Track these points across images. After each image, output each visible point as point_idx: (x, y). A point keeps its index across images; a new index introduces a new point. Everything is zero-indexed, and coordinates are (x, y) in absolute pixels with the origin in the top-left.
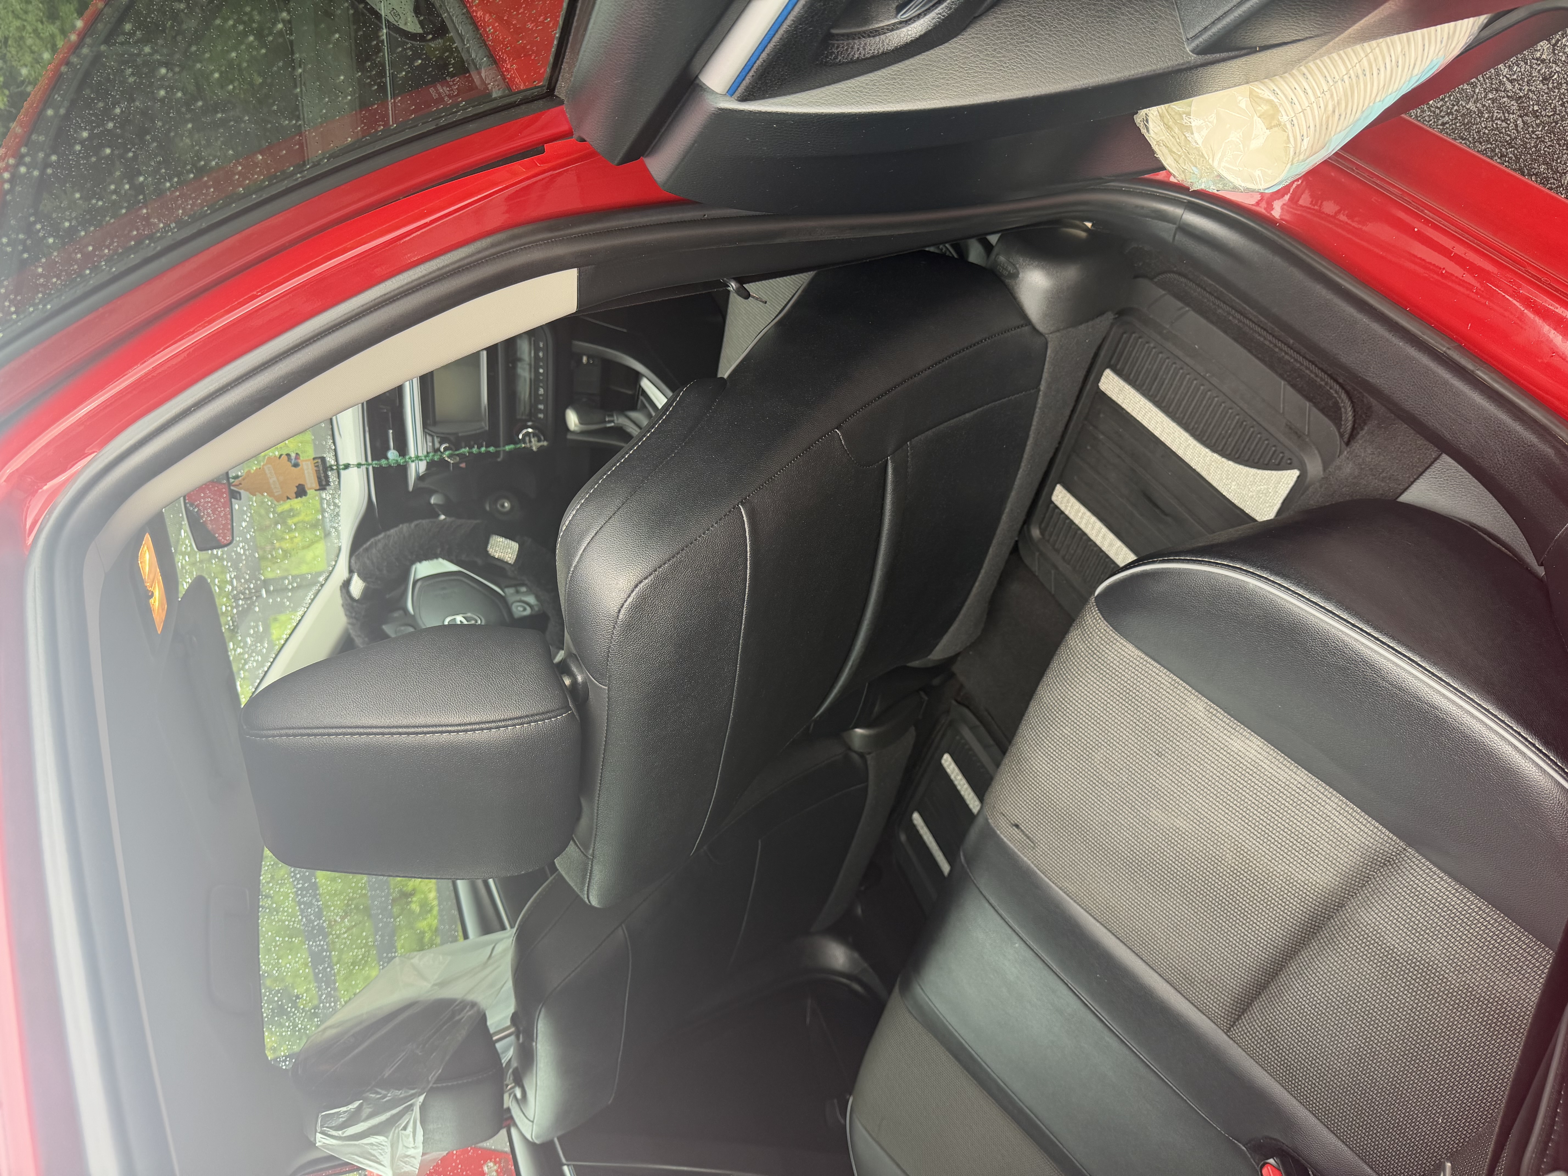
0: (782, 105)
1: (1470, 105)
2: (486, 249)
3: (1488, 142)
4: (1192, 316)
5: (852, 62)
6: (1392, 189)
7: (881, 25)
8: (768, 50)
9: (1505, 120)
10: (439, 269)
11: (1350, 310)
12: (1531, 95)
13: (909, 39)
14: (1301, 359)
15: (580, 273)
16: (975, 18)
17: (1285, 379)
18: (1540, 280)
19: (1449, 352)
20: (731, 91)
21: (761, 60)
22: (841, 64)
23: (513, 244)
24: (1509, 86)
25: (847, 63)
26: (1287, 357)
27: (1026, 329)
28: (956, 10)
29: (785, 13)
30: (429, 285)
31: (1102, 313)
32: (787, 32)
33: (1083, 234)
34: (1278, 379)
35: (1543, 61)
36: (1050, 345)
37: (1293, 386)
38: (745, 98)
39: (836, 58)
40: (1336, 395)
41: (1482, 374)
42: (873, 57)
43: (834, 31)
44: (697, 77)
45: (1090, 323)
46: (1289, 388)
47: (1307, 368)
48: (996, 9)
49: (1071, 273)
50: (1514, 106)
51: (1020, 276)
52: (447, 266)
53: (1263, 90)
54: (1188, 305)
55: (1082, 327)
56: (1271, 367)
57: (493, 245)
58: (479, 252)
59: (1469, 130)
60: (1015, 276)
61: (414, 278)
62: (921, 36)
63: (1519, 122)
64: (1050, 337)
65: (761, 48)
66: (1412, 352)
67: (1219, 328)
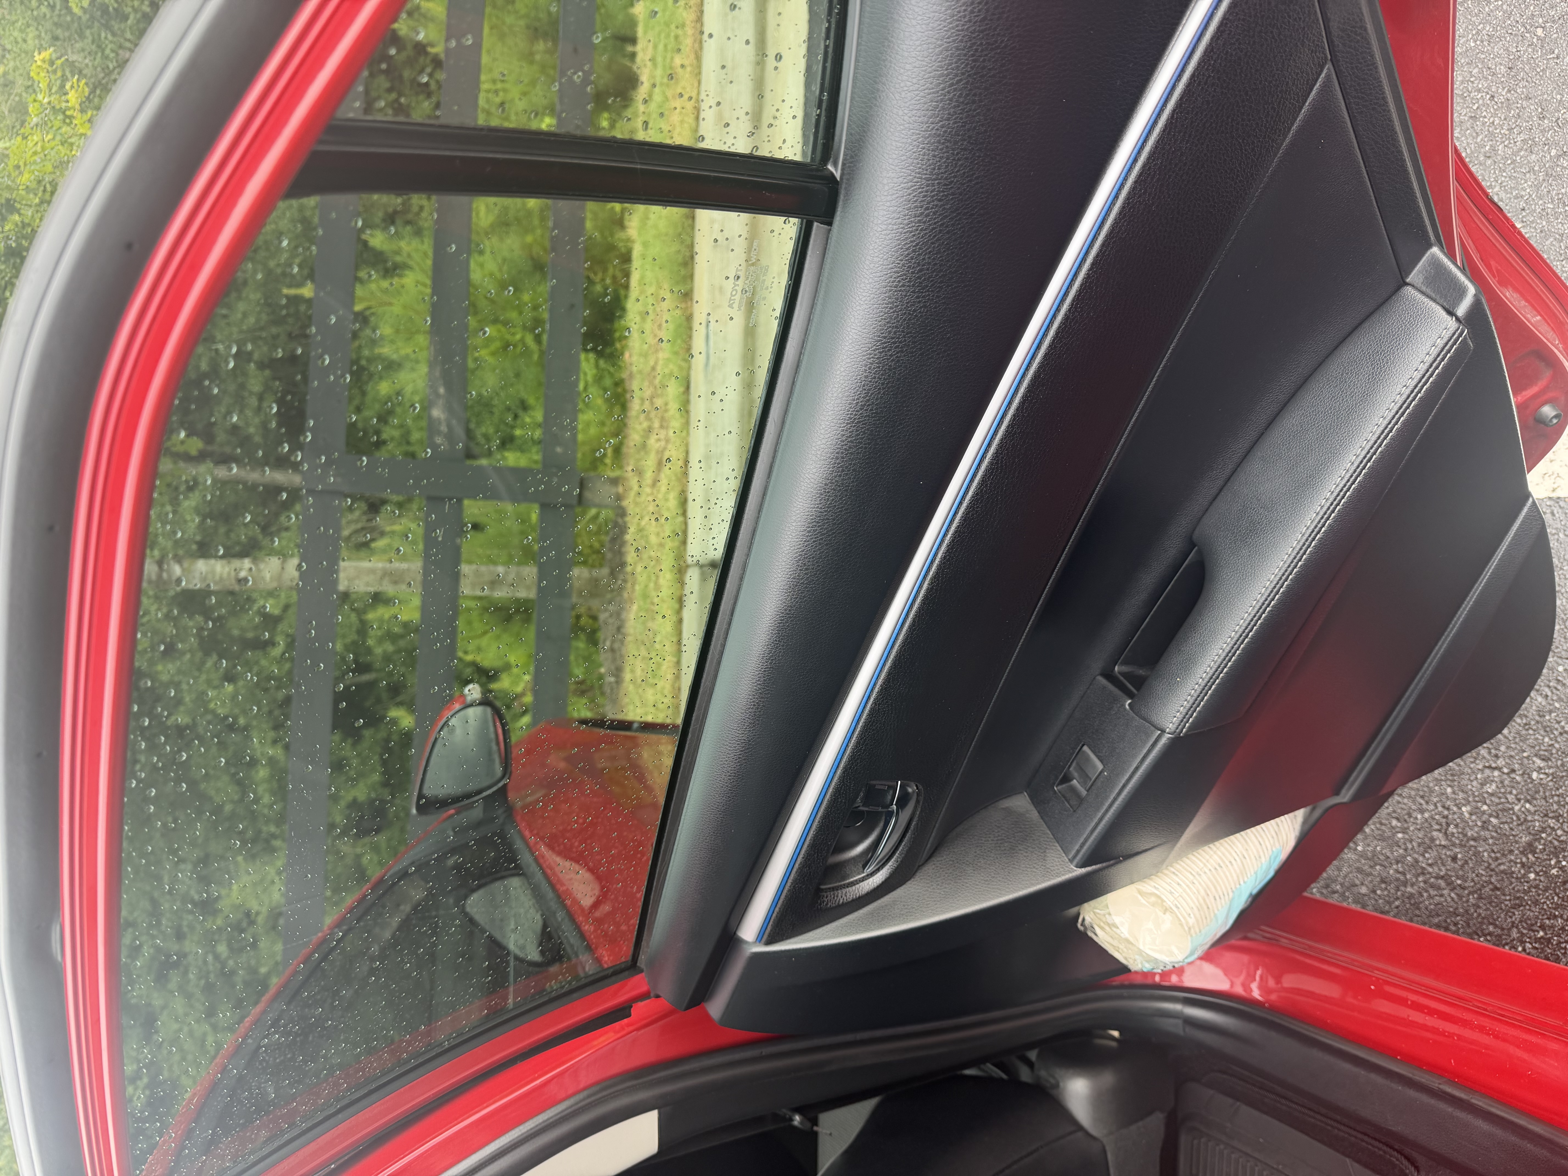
0: (796, 943)
1: (1409, 889)
2: (584, 1099)
3: (1438, 915)
4: (1245, 1110)
5: (839, 906)
6: (1341, 959)
7: (855, 879)
8: (779, 906)
9: (1442, 896)
10: (544, 1122)
11: (1347, 1066)
12: (1449, 873)
13: (876, 885)
14: (1354, 1133)
15: (660, 1114)
16: (919, 866)
17: (1349, 1157)
18: (1486, 1010)
19: (1441, 1087)
20: (759, 939)
21: (775, 913)
22: (832, 908)
23: (604, 1093)
24: (1430, 870)
25: (836, 907)
26: (1341, 1134)
27: (1080, 1134)
28: (902, 861)
29: (786, 879)
30: (535, 1137)
31: (1150, 1113)
32: (789, 891)
33: (1114, 1044)
34: (1342, 1157)
35: (1444, 846)
36: (1108, 1148)
37: (1358, 1161)
38: (769, 943)
39: (827, 904)
40: (1397, 1162)
41: (1478, 1101)
42: (853, 900)
43: (823, 887)
44: (735, 933)
45: (1140, 1124)
46: (1356, 1165)
47: (1363, 1140)
48: (933, 859)
49: (1108, 1078)
50: (1442, 883)
51: (1061, 1084)
52: (551, 1118)
53: (1147, 886)
54: (1238, 1099)
55: (1133, 1128)
56: (1330, 1145)
57: (589, 1096)
58: (577, 1103)
59: (1419, 909)
60: (1057, 1086)
61: (523, 1131)
62: (883, 883)
63: (1453, 895)
64: (1105, 1141)
65: (774, 904)
66: (1412, 1093)
67: (1274, 1117)
